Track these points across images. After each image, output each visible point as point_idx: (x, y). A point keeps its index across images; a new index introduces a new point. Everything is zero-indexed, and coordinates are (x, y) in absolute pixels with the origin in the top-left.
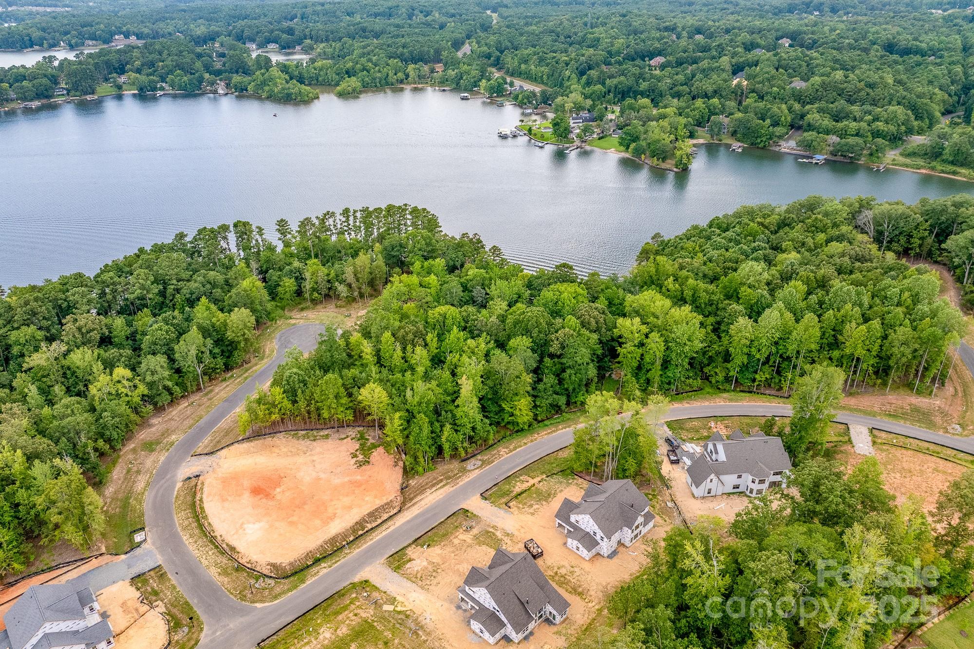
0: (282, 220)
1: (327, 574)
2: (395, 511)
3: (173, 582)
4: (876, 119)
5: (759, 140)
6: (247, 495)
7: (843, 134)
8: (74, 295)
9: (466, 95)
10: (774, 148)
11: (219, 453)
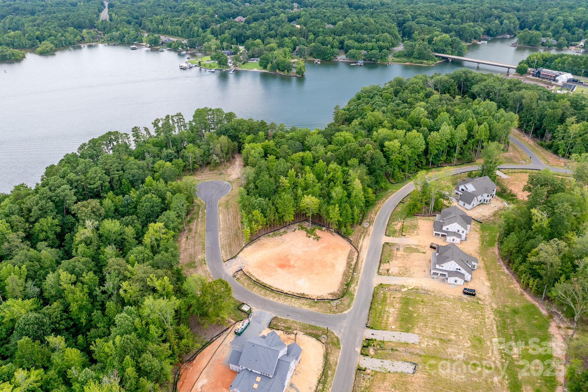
0: (135, 127)
1: (360, 289)
2: (356, 254)
3: (292, 320)
4: (378, 40)
5: (327, 57)
6: (279, 270)
7: (366, 49)
8: (63, 191)
9: (134, 46)
10: (334, 60)
11: (238, 256)
